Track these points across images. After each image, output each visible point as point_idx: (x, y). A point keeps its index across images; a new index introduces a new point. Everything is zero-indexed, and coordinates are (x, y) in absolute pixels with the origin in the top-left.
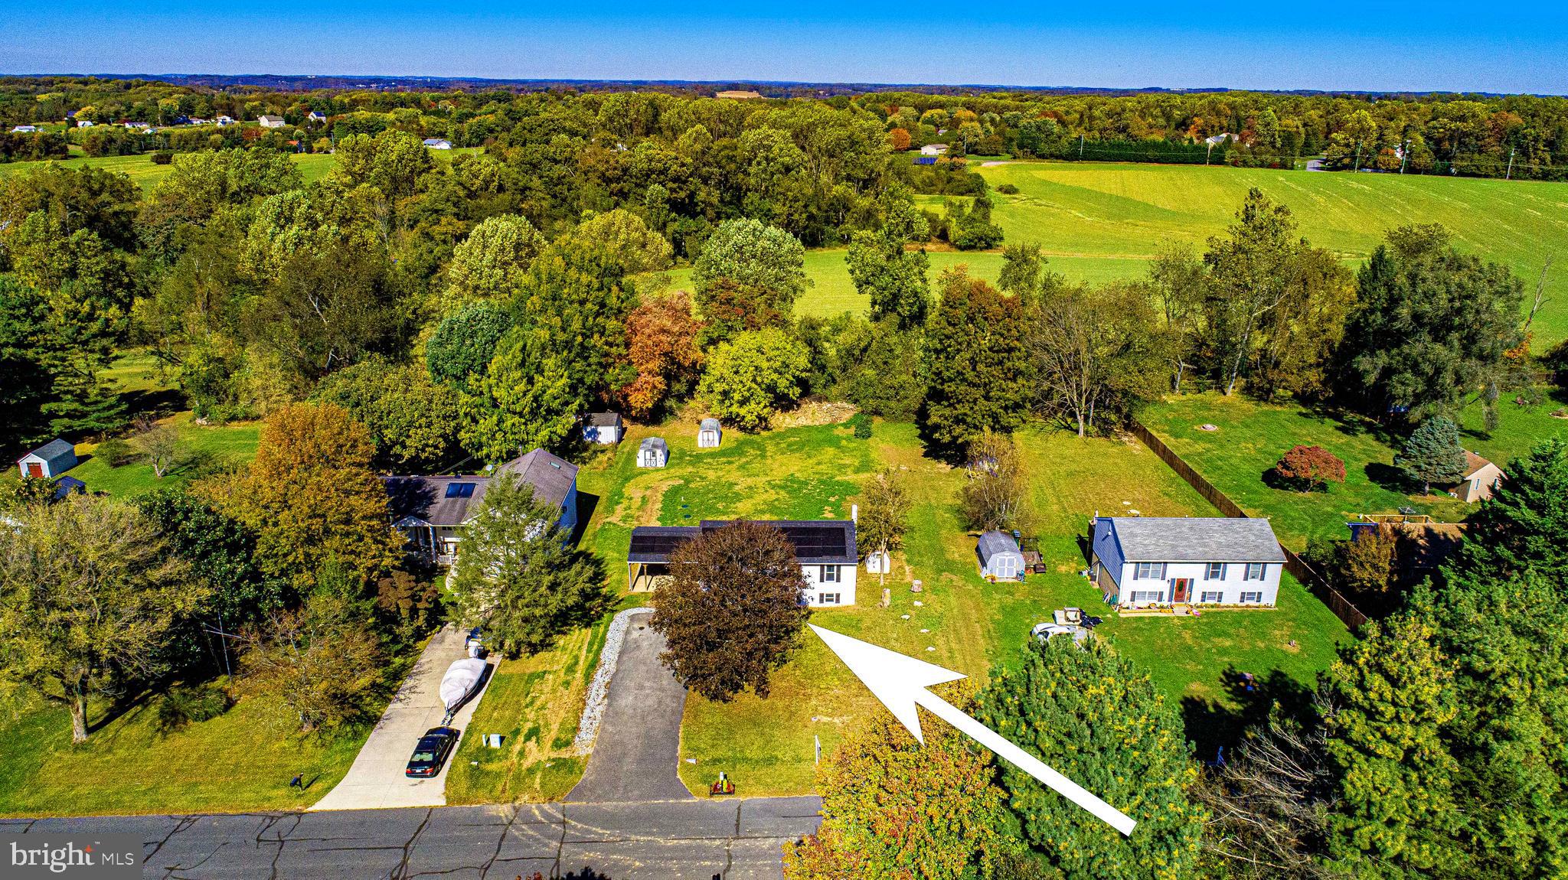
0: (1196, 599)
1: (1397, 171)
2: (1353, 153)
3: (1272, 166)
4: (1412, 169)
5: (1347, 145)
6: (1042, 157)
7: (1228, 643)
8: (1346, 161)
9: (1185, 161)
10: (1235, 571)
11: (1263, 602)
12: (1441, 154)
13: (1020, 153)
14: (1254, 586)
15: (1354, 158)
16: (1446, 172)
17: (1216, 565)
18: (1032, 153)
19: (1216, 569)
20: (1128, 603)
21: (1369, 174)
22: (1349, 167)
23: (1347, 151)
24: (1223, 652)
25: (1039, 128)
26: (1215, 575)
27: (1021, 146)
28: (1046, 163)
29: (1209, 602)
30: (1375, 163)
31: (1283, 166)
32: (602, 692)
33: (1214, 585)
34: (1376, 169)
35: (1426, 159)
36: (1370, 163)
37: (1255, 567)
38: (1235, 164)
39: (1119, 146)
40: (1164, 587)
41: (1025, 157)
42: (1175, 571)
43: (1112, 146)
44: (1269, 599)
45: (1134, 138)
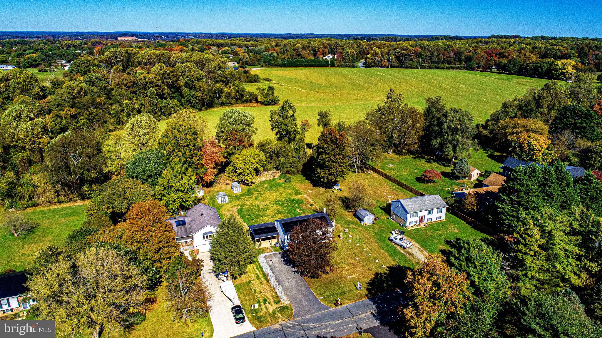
0: (426, 221)
1: (388, 67)
2: (374, 61)
3: (350, 67)
4: (392, 67)
5: (372, 59)
6: (273, 66)
7: (440, 233)
8: (373, 64)
9: (322, 66)
10: (435, 211)
11: (442, 219)
12: (400, 62)
13: (264, 65)
14: (439, 215)
15: (375, 63)
16: (402, 67)
17: (430, 210)
18: (269, 64)
19: (430, 212)
20: (409, 226)
21: (379, 68)
22: (374, 66)
23: (372, 61)
24: (441, 235)
25: (270, 55)
26: (430, 213)
27: (265, 62)
28: (274, 68)
29: (429, 221)
30: (381, 64)
31: (353, 67)
32: (277, 283)
33: (430, 216)
34: (382, 67)
35: (396, 63)
36: (380, 65)
37: (440, 210)
38: (338, 66)
39: (299, 61)
40: (417, 219)
41: (266, 66)
42: (421, 214)
43: (297, 61)
44: (443, 218)
45: (304, 58)
